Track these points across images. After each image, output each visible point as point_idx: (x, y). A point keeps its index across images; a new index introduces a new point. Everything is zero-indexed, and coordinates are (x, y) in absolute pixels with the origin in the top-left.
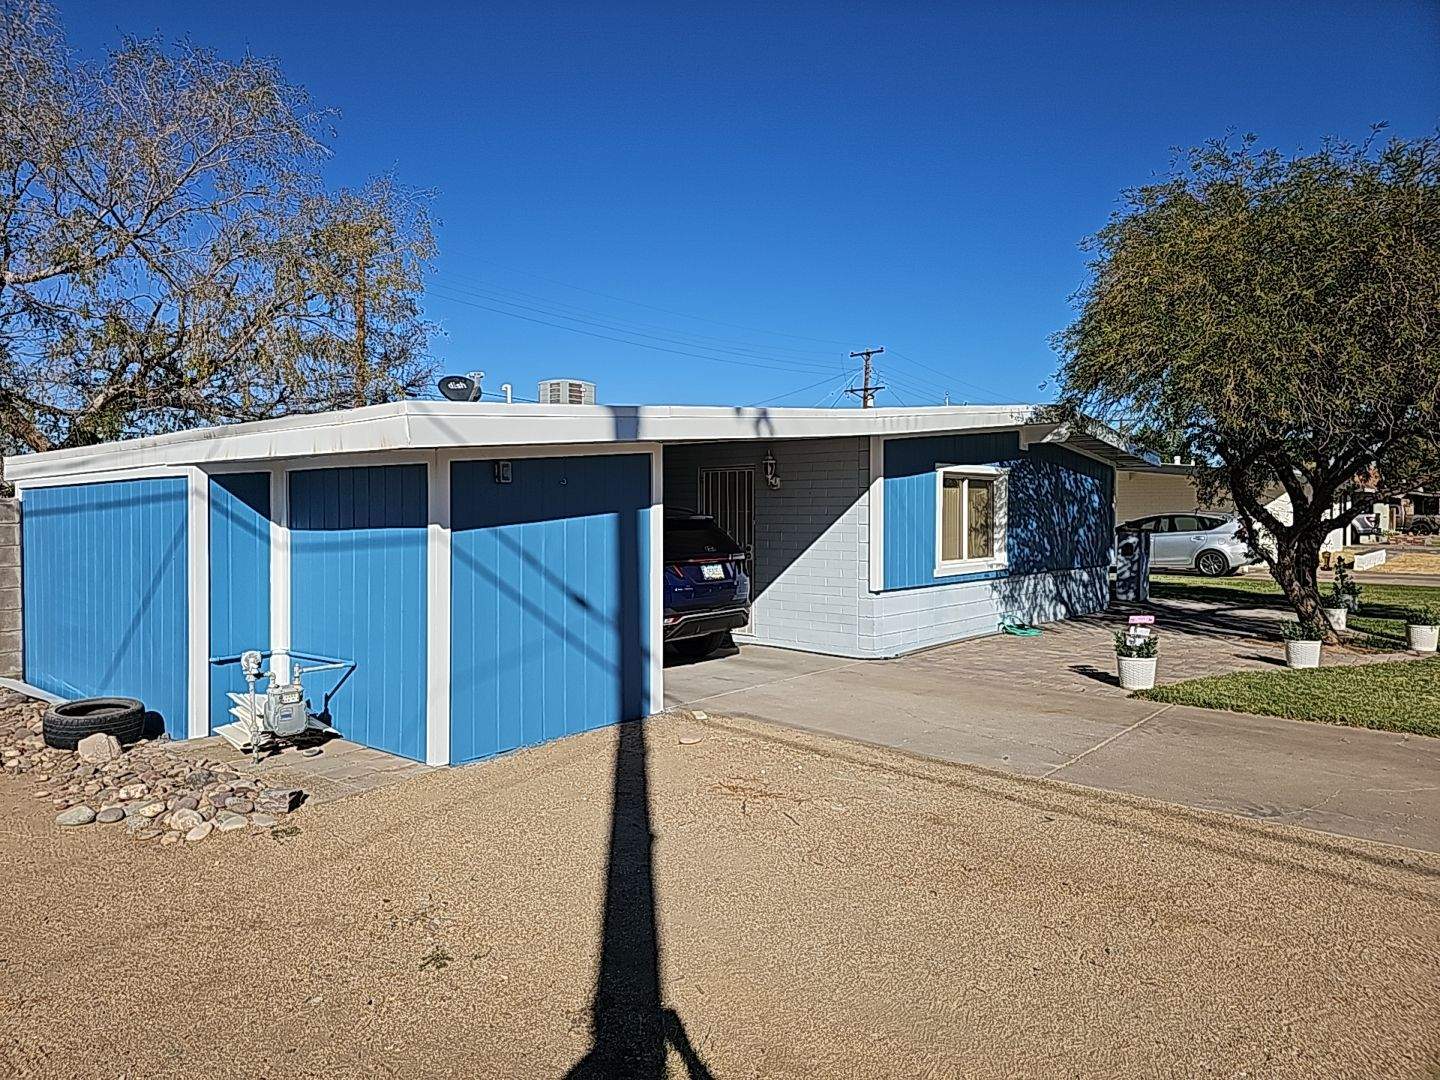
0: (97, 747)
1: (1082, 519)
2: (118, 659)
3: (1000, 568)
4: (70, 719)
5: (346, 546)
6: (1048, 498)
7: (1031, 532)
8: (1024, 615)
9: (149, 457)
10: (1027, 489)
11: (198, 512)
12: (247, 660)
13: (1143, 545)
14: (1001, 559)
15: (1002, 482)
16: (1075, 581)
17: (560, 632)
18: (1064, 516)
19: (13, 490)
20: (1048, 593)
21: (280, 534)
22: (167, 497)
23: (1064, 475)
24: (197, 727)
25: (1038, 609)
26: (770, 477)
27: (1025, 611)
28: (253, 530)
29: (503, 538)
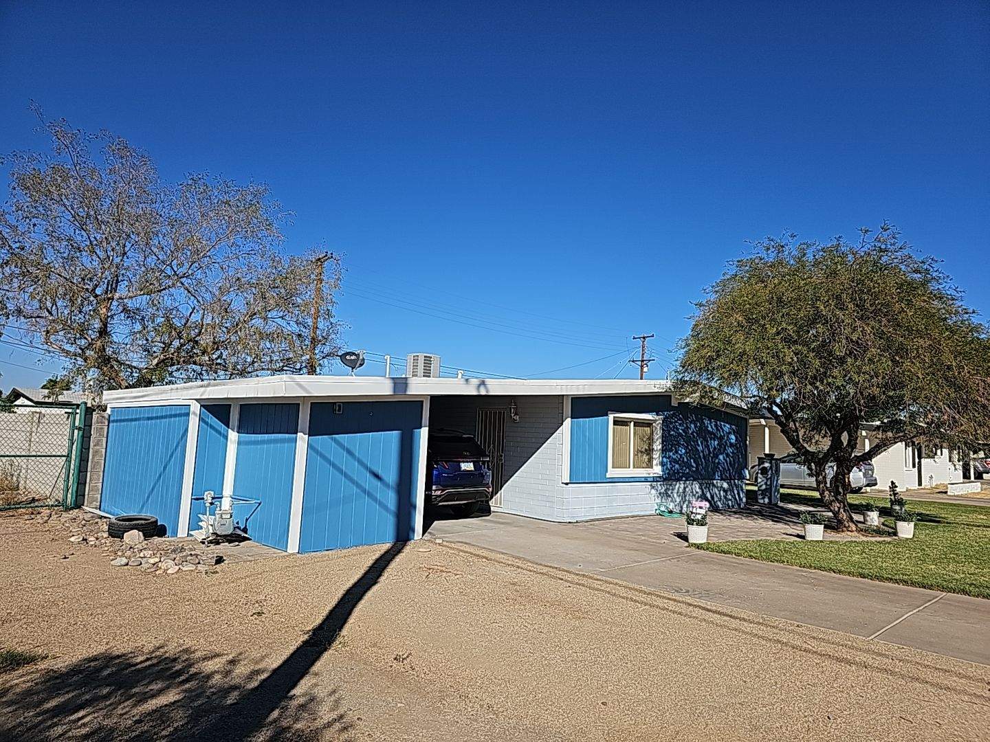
0: (133, 537)
1: (722, 448)
2: (148, 497)
3: (656, 475)
4: (121, 523)
5: (263, 442)
6: (693, 435)
7: (681, 455)
8: (676, 506)
9: (174, 395)
10: (678, 429)
11: (194, 422)
12: (207, 496)
13: (774, 469)
14: (657, 470)
15: (658, 425)
16: (717, 487)
17: (364, 491)
18: (707, 446)
19: (106, 408)
20: (695, 493)
21: (233, 435)
22: (180, 415)
23: (706, 422)
24: (182, 532)
25: (687, 503)
26: (513, 415)
27: (676, 503)
28: (220, 433)
29: (335, 441)
